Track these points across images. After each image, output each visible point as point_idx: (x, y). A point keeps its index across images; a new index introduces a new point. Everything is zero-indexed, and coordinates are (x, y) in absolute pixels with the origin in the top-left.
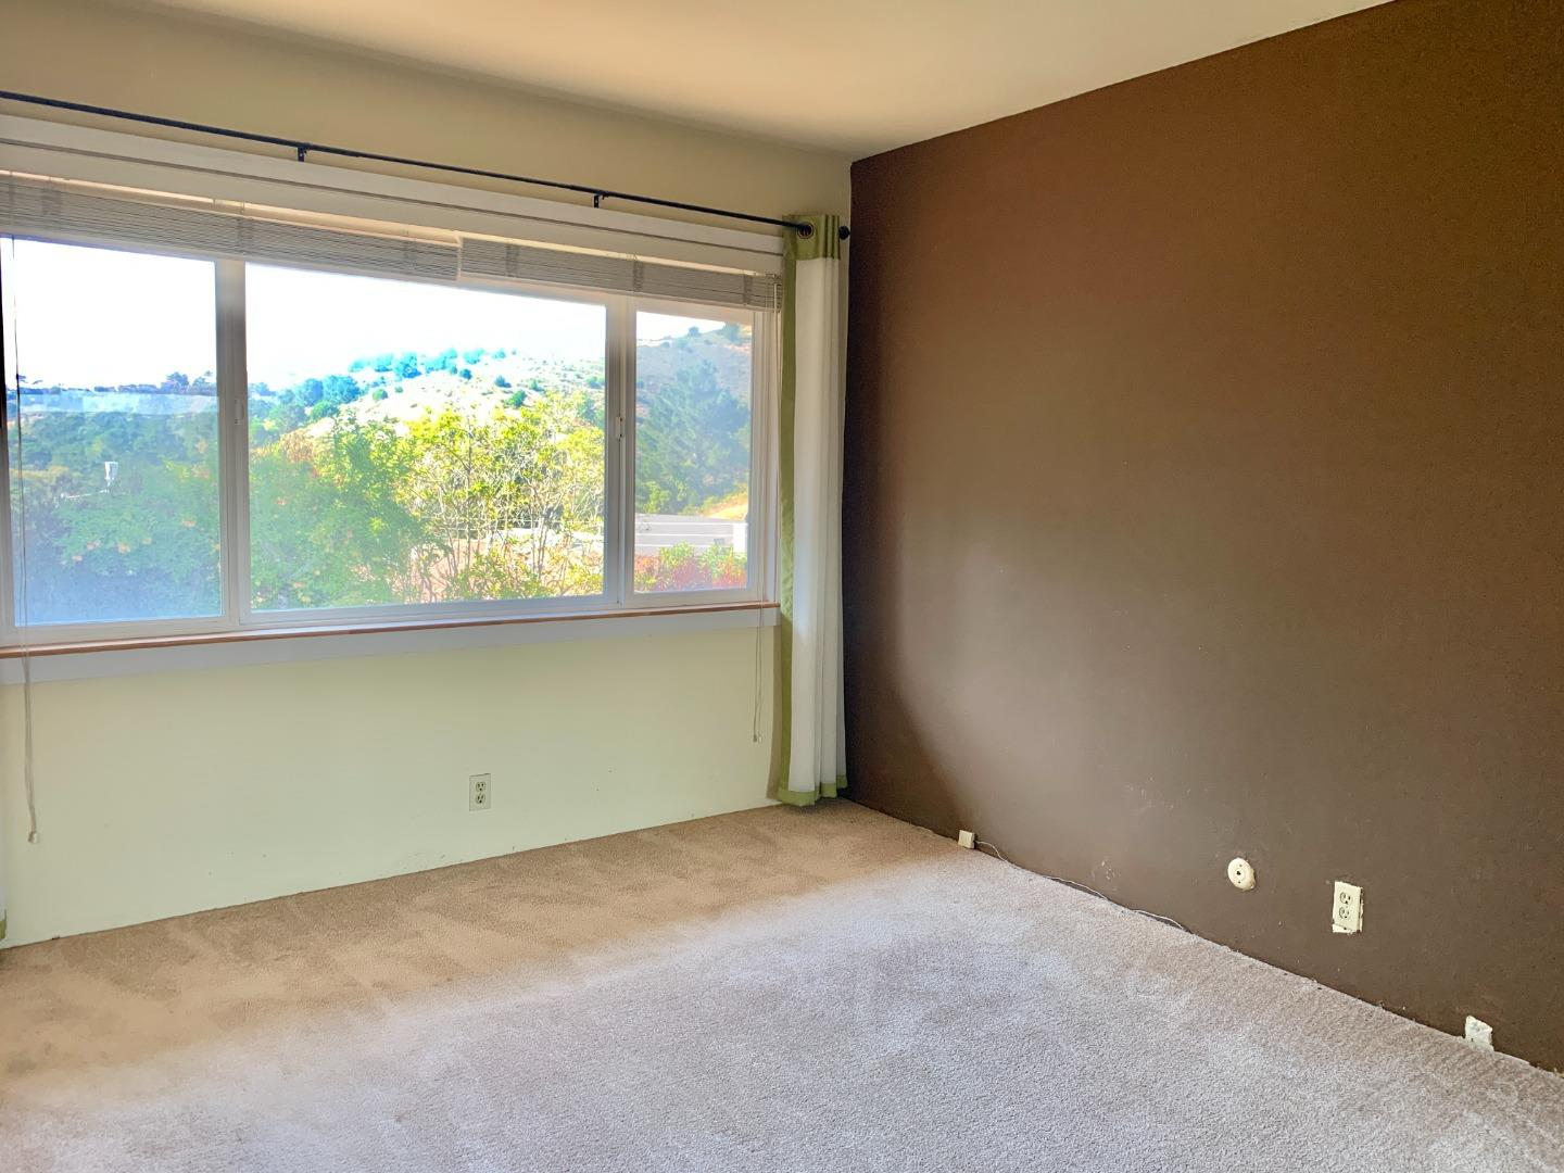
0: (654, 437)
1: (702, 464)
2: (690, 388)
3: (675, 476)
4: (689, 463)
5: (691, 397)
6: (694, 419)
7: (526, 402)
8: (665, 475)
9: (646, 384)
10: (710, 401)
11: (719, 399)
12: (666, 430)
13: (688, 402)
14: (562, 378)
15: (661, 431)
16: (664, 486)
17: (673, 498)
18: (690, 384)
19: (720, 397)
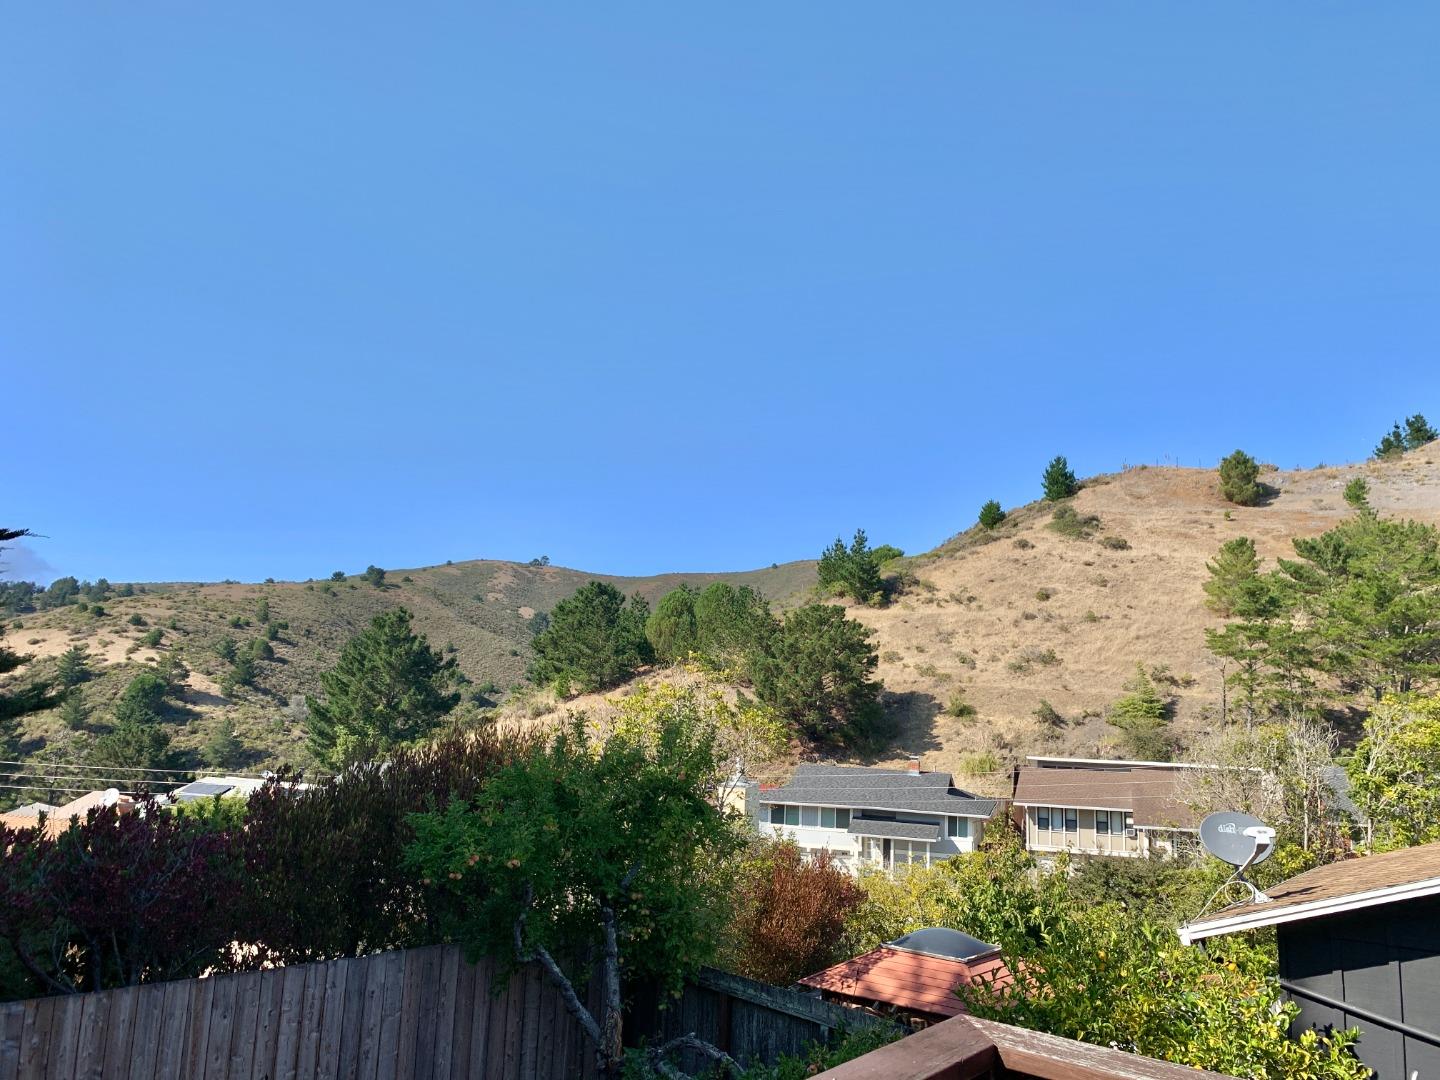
0: (345, 681)
1: (395, 708)
2: (386, 634)
3: (366, 720)
4: (381, 707)
5: (387, 643)
6: (389, 664)
7: (163, 641)
8: (355, 719)
9: (290, 625)
10: (407, 646)
11: (416, 646)
12: (359, 675)
13: (383, 647)
14: (204, 618)
15: (354, 675)
16: (353, 731)
17: (362, 743)
18: (387, 630)
19: (417, 643)
